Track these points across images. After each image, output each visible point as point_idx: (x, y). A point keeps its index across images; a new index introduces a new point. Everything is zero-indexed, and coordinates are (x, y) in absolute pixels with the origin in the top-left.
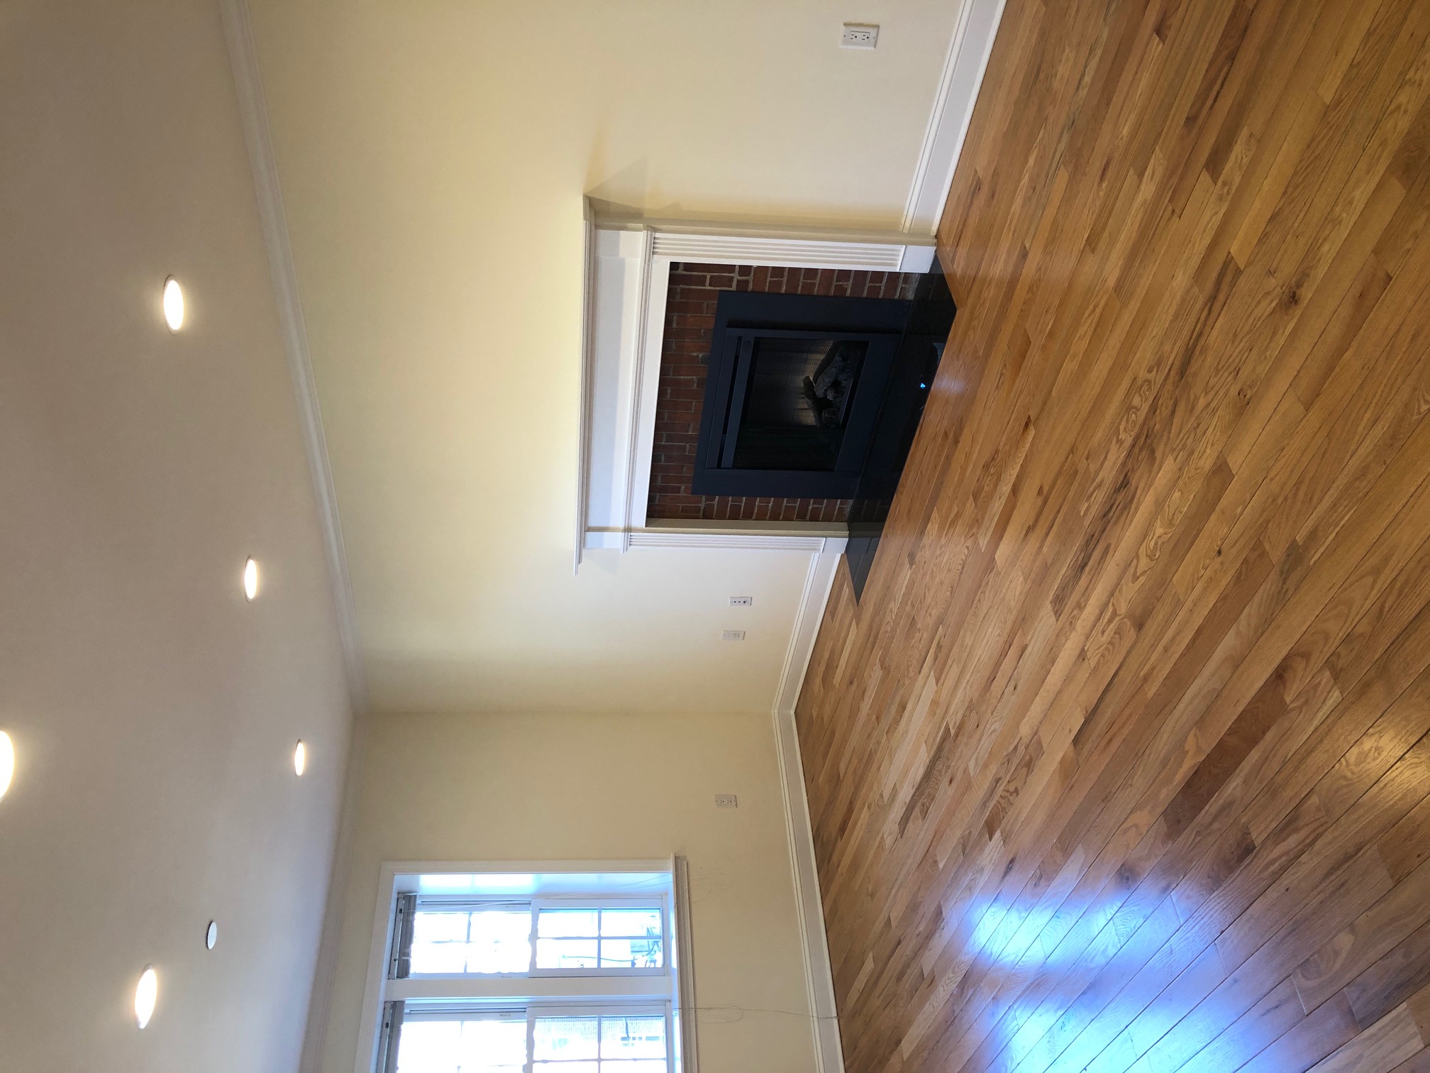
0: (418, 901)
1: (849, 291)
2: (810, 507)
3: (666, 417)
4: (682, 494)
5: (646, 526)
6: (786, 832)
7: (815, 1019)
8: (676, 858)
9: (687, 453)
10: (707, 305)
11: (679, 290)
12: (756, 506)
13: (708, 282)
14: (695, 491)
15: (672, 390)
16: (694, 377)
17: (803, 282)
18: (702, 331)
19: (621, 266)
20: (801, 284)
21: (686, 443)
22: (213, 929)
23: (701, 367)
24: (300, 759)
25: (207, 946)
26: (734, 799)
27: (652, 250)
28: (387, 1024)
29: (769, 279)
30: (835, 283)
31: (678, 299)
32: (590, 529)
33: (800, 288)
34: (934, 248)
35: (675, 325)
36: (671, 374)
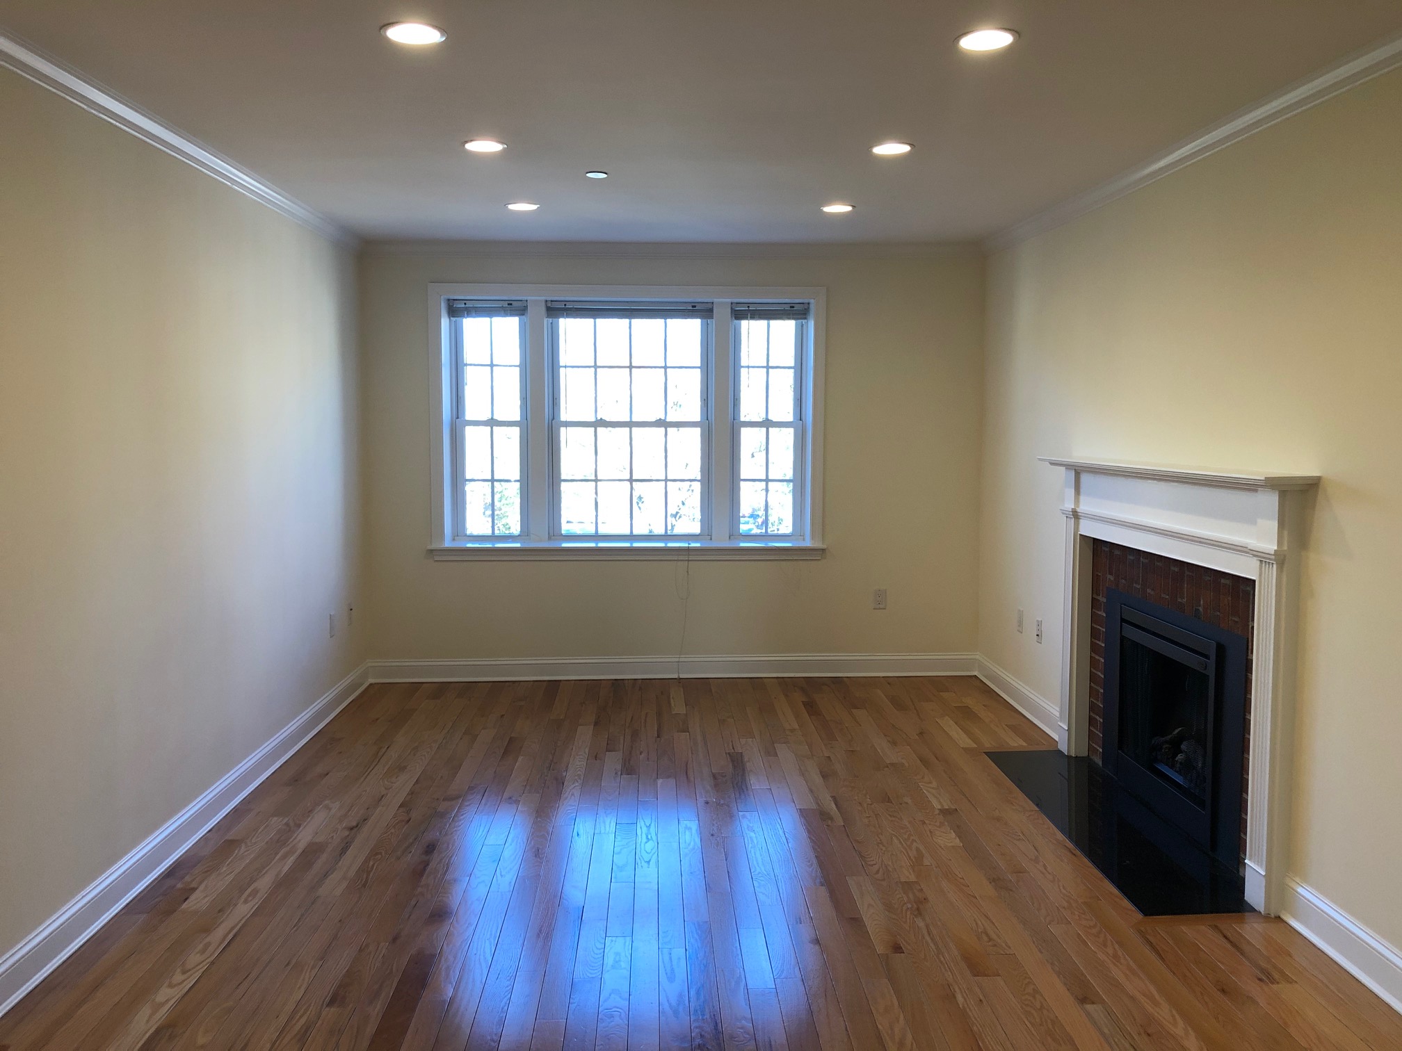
0: (804, 321)
2: (1098, 718)
4: (1108, 577)
5: (1081, 535)
6: (850, 653)
7: (677, 660)
8: (823, 550)
9: (1134, 585)
12: (1099, 658)
14: (1110, 591)
16: (1186, 600)
18: (1218, 613)
22: (605, 176)
23: (1193, 609)
24: (838, 208)
25: (587, 173)
26: (881, 606)
27: (1263, 558)
28: (695, 307)
32: (1077, 475)
34: (1262, 910)
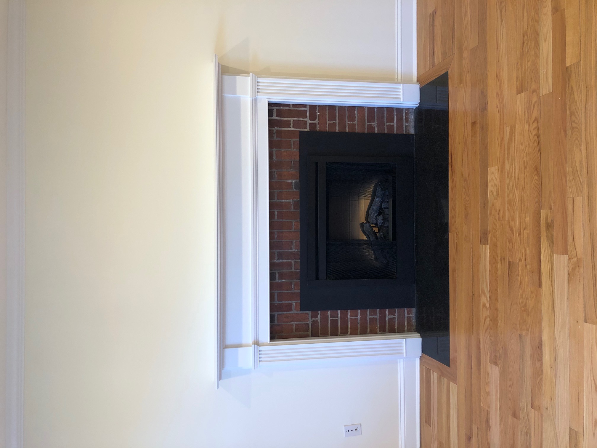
1: (376, 129)
2: (387, 319)
3: (276, 236)
4: (294, 312)
5: (270, 341)
9: (293, 270)
10: (294, 142)
11: (275, 131)
12: (349, 320)
13: (292, 125)
14: (303, 307)
15: (278, 212)
16: (291, 200)
17: (348, 124)
18: (292, 162)
19: (237, 103)
20: (347, 125)
21: (292, 259)
23: (295, 191)
27: (256, 90)
29: (328, 122)
30: (367, 124)
31: (275, 138)
32: (226, 347)
33: (347, 128)
35: (275, 158)
36: (276, 198)
